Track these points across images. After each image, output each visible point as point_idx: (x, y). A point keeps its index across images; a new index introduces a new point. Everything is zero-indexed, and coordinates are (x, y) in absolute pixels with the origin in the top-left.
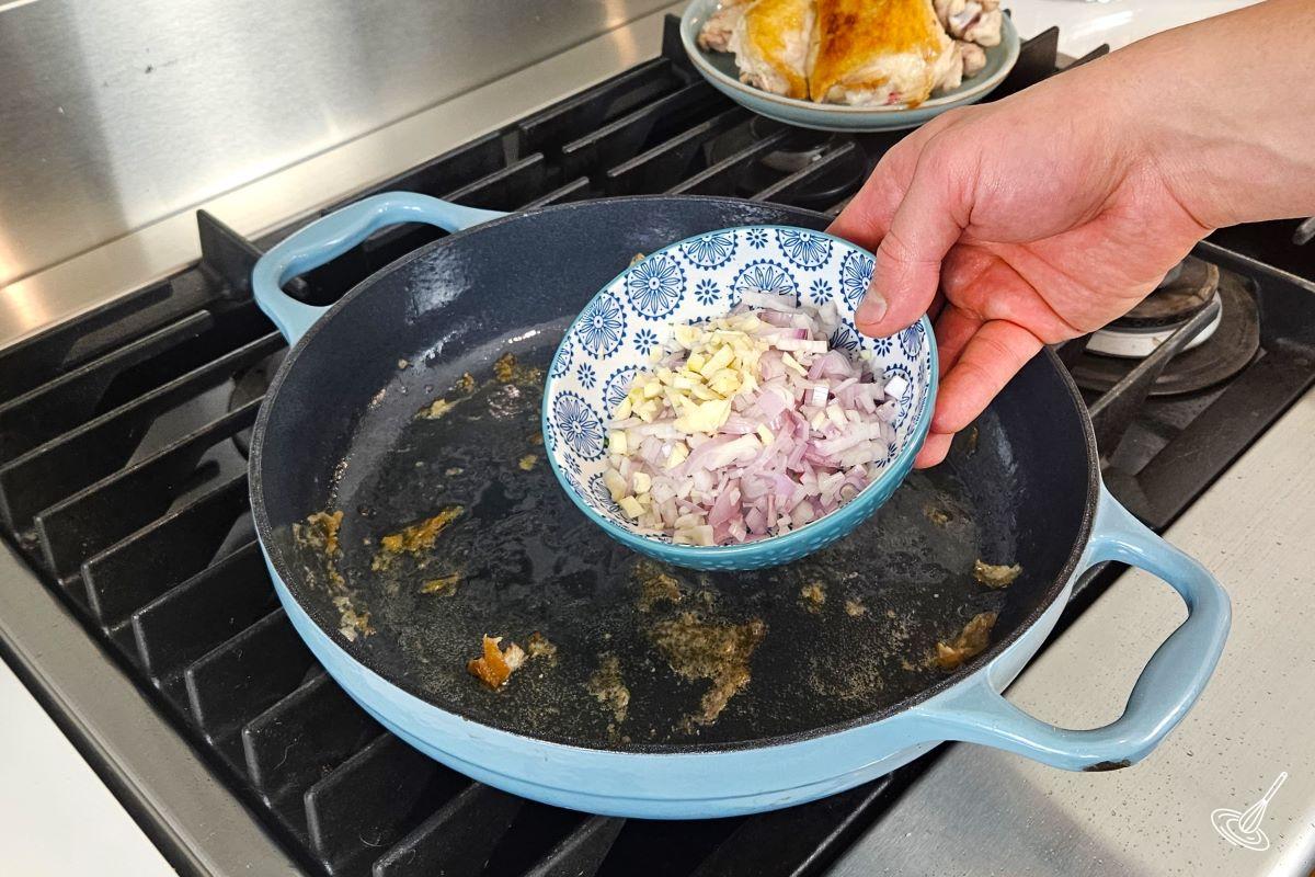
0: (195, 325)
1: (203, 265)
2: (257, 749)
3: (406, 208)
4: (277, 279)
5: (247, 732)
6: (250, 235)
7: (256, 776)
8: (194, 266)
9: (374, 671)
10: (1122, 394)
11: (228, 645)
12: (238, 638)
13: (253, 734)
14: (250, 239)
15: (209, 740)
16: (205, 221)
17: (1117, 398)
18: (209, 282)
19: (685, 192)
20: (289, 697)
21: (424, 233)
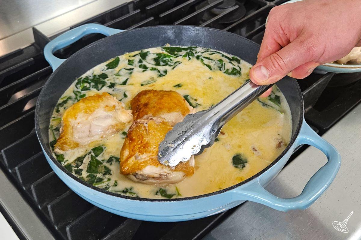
0: (29, 63)
1: (35, 45)
2: (36, 192)
3: (93, 28)
4: (51, 51)
5: (32, 186)
6: (48, 36)
7: (36, 200)
8: (32, 45)
9: (65, 173)
10: (316, 86)
11: (29, 160)
12: (32, 158)
13: (34, 187)
14: (48, 37)
15: (24, 188)
16: (35, 32)
17: (314, 87)
18: (37, 49)
19: (178, 24)
20: (46, 176)
21: (99, 36)
